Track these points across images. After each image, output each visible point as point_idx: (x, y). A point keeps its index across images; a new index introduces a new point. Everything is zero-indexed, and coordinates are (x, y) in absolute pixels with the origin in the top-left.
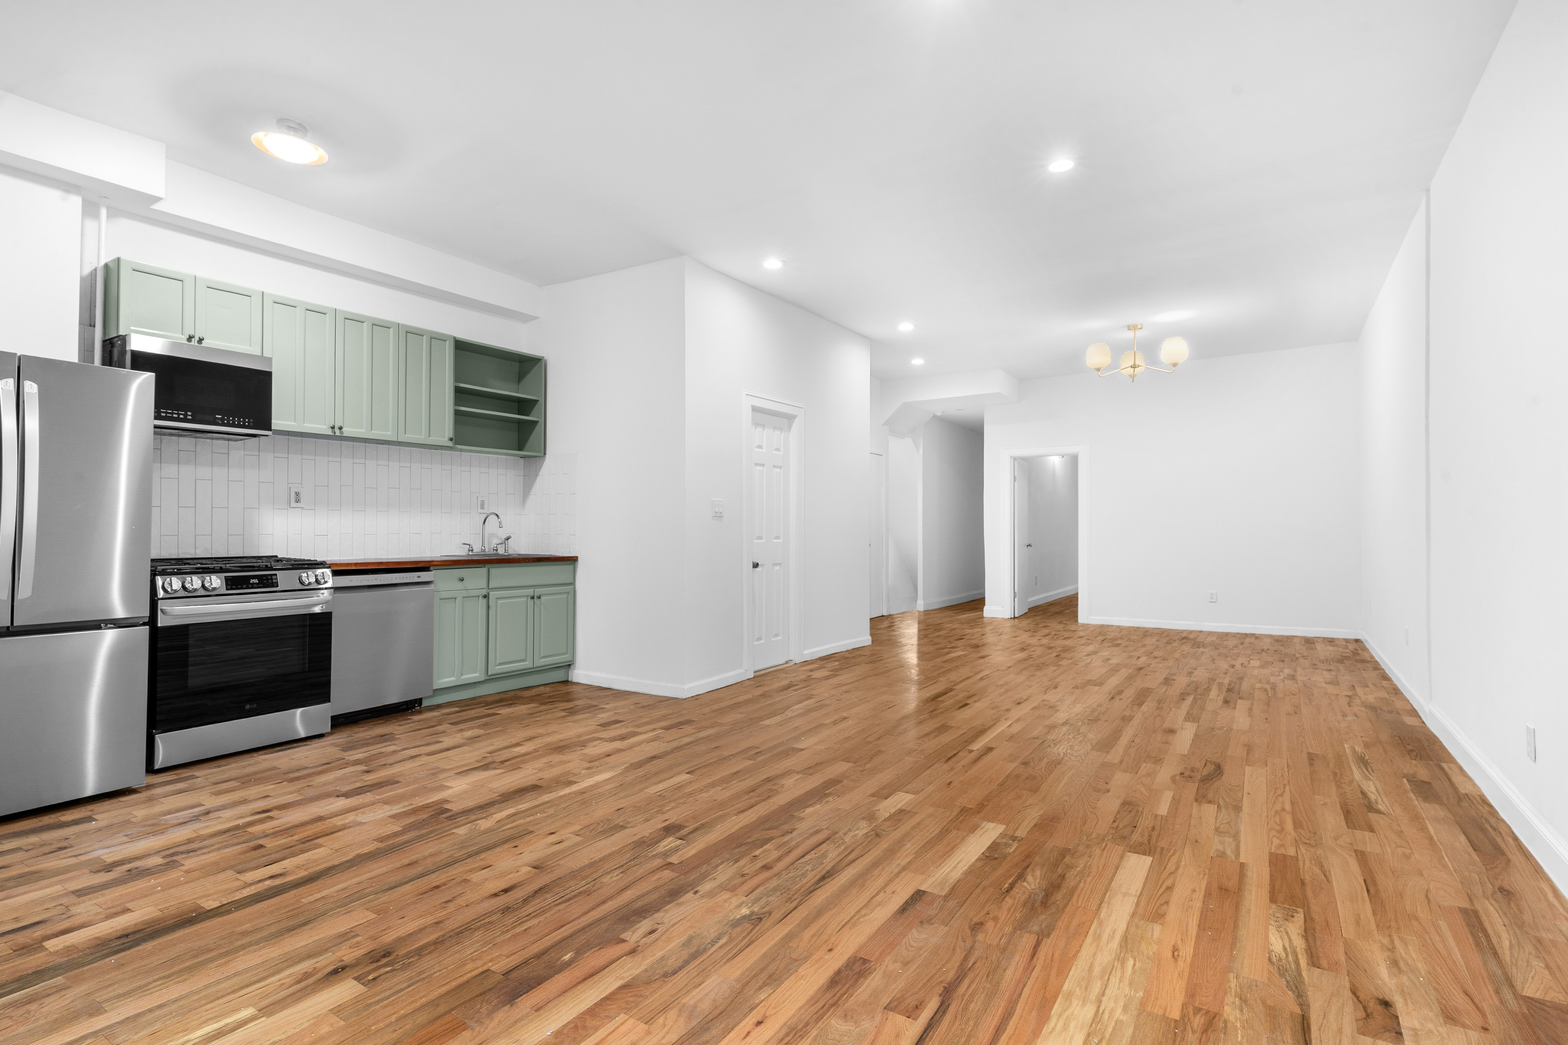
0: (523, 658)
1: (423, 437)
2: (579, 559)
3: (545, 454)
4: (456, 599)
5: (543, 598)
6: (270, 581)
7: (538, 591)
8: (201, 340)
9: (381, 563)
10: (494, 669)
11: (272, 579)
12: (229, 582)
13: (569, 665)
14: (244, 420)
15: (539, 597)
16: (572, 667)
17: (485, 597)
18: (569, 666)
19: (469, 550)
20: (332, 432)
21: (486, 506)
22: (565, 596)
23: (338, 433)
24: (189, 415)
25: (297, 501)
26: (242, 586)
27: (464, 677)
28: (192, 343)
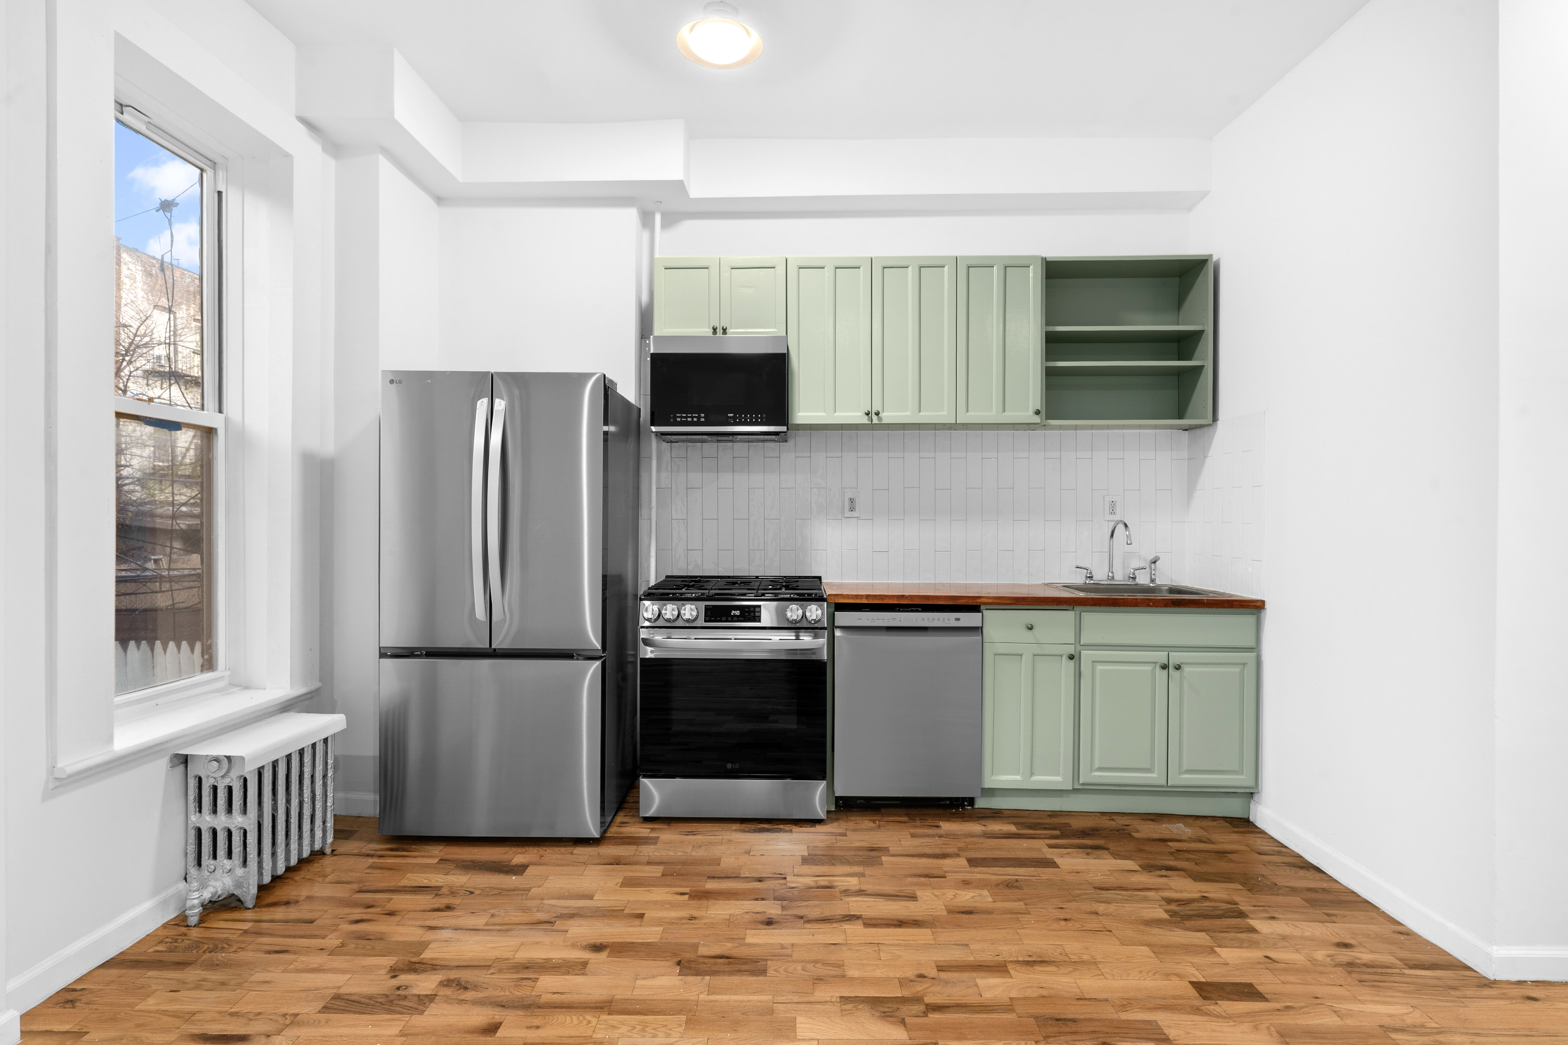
0: (1148, 766)
1: (994, 413)
2: (1267, 606)
3: (1215, 418)
4: (1021, 655)
5: (1186, 669)
6: (752, 614)
7: (1176, 657)
8: (725, 331)
9: (903, 596)
10: (1087, 776)
11: (754, 612)
12: (709, 612)
13: (1252, 793)
14: (757, 416)
15: (1178, 668)
16: (1256, 797)
17: (1071, 657)
18: (1250, 795)
19: (1087, 577)
20: (868, 420)
21: (1118, 510)
22: (1237, 669)
23: (875, 420)
24: (703, 417)
25: (852, 509)
26: (721, 619)
27: (1035, 778)
28: (718, 335)
